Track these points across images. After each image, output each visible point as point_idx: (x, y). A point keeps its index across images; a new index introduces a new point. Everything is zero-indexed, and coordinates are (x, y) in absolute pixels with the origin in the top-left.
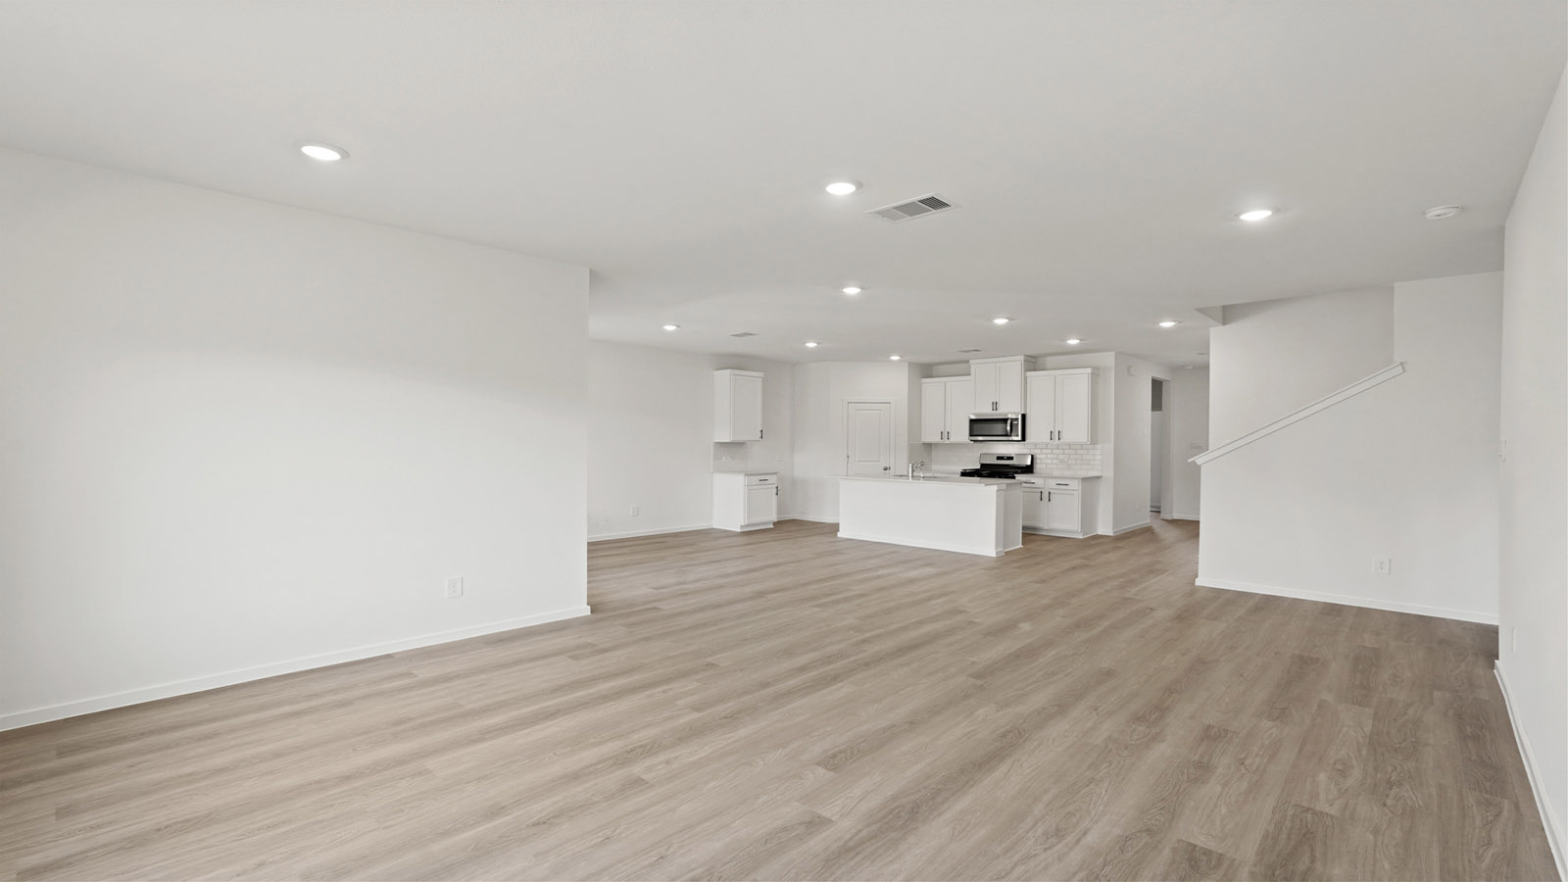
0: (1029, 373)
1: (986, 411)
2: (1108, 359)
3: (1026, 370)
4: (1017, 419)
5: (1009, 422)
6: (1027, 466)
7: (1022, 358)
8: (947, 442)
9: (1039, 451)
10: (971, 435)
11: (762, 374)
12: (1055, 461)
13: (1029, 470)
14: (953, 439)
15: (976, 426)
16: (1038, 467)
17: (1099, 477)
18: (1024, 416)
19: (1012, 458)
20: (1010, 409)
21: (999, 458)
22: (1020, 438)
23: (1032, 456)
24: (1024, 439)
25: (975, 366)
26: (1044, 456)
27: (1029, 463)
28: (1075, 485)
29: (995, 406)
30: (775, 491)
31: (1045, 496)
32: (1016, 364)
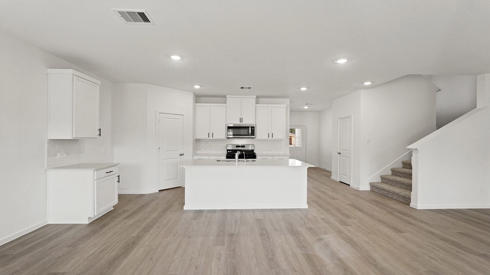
0: (257, 105)
1: (237, 123)
4: (254, 127)
5: (250, 128)
7: (255, 97)
8: (212, 138)
9: (256, 143)
11: (100, 83)
12: (264, 148)
14: (215, 137)
19: (244, 147)
21: (237, 146)
22: (255, 137)
23: (253, 145)
25: (229, 99)
26: (259, 145)
27: (253, 149)
29: (241, 120)
30: (117, 179)
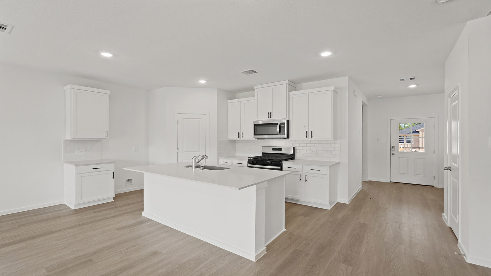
0: (291, 93)
1: (265, 119)
2: (343, 82)
3: (290, 90)
4: (284, 124)
5: (278, 125)
6: (291, 154)
7: (287, 82)
8: (242, 139)
9: (298, 145)
10: (255, 135)
11: (109, 92)
12: (308, 152)
13: (291, 157)
14: (245, 137)
15: (259, 128)
16: (297, 156)
17: (339, 163)
18: (288, 122)
19: (281, 149)
20: (279, 117)
21: (273, 149)
22: (285, 136)
23: (294, 148)
24: (288, 137)
25: (257, 89)
26: (301, 148)
27: (292, 153)
28: (324, 170)
29: (270, 115)
30: (111, 175)
31: (303, 178)
32: (283, 86)
